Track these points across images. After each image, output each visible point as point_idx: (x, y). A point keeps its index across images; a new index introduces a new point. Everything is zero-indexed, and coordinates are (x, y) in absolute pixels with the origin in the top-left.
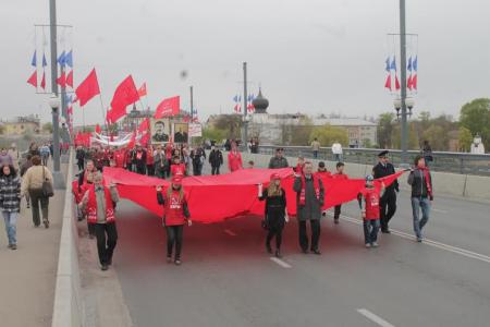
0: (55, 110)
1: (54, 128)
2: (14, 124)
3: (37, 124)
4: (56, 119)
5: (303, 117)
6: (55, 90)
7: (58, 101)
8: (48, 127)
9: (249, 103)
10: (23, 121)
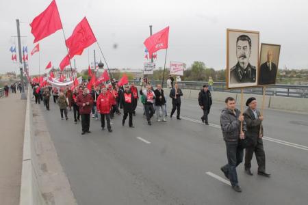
0: (21, 69)
1: (21, 76)
2: (6, 75)
3: (15, 75)
4: (22, 73)
5: (117, 70)
6: (21, 61)
7: (22, 66)
8: (19, 76)
9: (97, 65)
10: (9, 74)
